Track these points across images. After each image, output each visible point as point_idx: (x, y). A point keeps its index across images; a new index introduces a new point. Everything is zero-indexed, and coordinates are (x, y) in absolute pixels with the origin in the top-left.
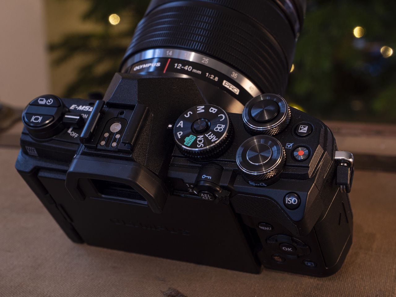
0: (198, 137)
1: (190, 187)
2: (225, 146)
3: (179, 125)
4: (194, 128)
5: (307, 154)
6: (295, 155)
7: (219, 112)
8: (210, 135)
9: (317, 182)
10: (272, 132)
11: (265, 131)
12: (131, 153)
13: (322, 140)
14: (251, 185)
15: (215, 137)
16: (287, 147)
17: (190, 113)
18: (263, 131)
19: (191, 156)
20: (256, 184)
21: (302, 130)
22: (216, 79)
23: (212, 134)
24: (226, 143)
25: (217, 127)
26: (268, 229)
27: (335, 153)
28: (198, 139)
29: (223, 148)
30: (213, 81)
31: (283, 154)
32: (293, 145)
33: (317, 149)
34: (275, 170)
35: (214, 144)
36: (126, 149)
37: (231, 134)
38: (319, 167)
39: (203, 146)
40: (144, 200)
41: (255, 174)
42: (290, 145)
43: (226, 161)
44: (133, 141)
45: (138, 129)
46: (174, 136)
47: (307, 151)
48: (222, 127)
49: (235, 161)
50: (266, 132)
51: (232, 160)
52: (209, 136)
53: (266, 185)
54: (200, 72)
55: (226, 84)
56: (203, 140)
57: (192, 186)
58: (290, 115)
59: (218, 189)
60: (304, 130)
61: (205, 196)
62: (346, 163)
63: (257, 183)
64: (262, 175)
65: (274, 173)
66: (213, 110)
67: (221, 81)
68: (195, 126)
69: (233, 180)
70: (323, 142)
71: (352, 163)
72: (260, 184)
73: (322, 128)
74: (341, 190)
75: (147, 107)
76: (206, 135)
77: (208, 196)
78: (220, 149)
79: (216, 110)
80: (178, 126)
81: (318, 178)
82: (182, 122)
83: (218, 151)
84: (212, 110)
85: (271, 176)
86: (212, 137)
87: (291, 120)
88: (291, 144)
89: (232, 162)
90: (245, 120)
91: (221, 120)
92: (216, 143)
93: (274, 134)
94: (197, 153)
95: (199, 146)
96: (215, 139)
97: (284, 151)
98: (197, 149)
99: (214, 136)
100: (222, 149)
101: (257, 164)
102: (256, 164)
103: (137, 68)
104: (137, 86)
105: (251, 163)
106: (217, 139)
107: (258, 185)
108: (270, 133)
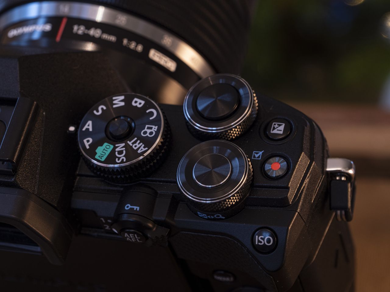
0: (117, 145)
1: (107, 223)
2: (158, 158)
3: (86, 127)
4: (111, 133)
5: (285, 168)
6: (266, 169)
7: (148, 105)
8: (135, 142)
9: (301, 209)
10: (230, 134)
11: (219, 134)
12: (13, 176)
13: (306, 144)
14: (201, 217)
15: (143, 145)
16: (254, 157)
17: (102, 109)
18: (217, 133)
19: (106, 176)
20: (209, 217)
21: (276, 130)
22: (140, 48)
23: (139, 141)
24: (161, 155)
25: (146, 130)
26: (228, 279)
27: (326, 162)
28: (117, 149)
29: (155, 161)
30: (134, 52)
31: (249, 168)
32: (262, 153)
33: (300, 159)
34: (238, 195)
35: (141, 157)
36: (6, 170)
37: (168, 140)
38: (304, 186)
39: (125, 161)
40: (36, 245)
41: (208, 202)
42: (258, 155)
43: (160, 181)
44: (15, 157)
45: (22, 138)
46: (78, 146)
47: (285, 163)
48: (153, 129)
49: (175, 180)
50: (221, 135)
51: (170, 180)
52: (133, 143)
53: (224, 218)
54: (113, 38)
55: (154, 55)
56: (124, 151)
57: (109, 221)
58: (258, 106)
59: (150, 225)
60: (279, 129)
61: (131, 237)
62: (344, 176)
63: (210, 215)
64: (218, 204)
65: (236, 199)
66: (138, 103)
67: (146, 52)
68: (111, 129)
69: (172, 210)
70: (309, 147)
71: (353, 176)
72: (215, 216)
73: (306, 126)
74: (339, 218)
75: (35, 102)
76: (128, 142)
77: (135, 237)
78: (152, 164)
79: (143, 102)
80: (84, 129)
81: (302, 204)
82: (90, 122)
83: (148, 167)
84: (136, 102)
85: (231, 203)
86: (138, 146)
87: (258, 114)
88: (261, 153)
89: (171, 182)
90: (188, 116)
91: (151, 118)
92: (145, 154)
93: (234, 137)
94: (115, 171)
95: (119, 160)
96: (143, 148)
97: (250, 164)
98: (116, 166)
99: (141, 144)
100: (154, 163)
101: (210, 186)
102: (208, 186)
103: (13, 33)
104: (18, 68)
105: (200, 184)
106: (147, 149)
107: (212, 217)
108: (227, 137)
